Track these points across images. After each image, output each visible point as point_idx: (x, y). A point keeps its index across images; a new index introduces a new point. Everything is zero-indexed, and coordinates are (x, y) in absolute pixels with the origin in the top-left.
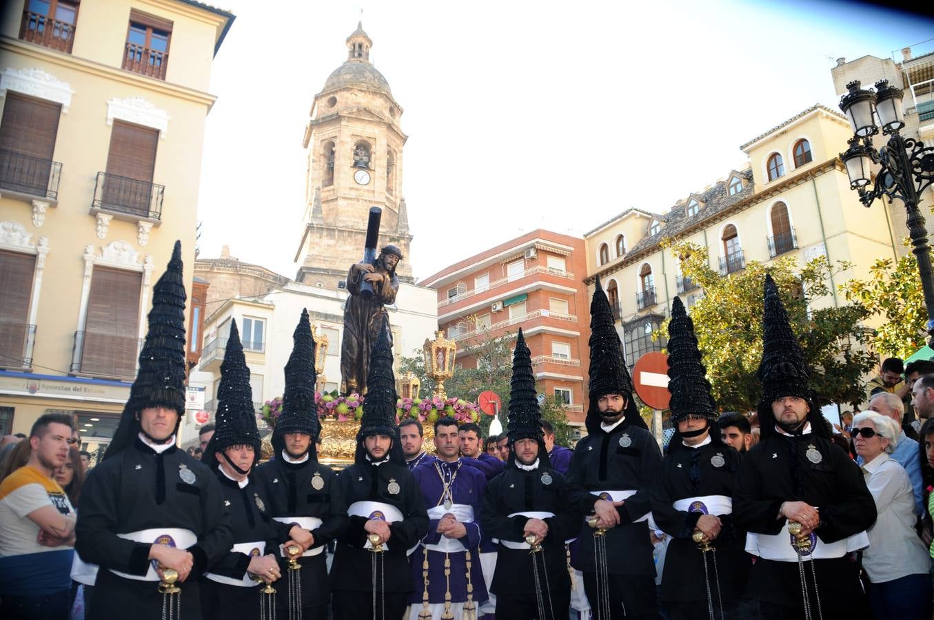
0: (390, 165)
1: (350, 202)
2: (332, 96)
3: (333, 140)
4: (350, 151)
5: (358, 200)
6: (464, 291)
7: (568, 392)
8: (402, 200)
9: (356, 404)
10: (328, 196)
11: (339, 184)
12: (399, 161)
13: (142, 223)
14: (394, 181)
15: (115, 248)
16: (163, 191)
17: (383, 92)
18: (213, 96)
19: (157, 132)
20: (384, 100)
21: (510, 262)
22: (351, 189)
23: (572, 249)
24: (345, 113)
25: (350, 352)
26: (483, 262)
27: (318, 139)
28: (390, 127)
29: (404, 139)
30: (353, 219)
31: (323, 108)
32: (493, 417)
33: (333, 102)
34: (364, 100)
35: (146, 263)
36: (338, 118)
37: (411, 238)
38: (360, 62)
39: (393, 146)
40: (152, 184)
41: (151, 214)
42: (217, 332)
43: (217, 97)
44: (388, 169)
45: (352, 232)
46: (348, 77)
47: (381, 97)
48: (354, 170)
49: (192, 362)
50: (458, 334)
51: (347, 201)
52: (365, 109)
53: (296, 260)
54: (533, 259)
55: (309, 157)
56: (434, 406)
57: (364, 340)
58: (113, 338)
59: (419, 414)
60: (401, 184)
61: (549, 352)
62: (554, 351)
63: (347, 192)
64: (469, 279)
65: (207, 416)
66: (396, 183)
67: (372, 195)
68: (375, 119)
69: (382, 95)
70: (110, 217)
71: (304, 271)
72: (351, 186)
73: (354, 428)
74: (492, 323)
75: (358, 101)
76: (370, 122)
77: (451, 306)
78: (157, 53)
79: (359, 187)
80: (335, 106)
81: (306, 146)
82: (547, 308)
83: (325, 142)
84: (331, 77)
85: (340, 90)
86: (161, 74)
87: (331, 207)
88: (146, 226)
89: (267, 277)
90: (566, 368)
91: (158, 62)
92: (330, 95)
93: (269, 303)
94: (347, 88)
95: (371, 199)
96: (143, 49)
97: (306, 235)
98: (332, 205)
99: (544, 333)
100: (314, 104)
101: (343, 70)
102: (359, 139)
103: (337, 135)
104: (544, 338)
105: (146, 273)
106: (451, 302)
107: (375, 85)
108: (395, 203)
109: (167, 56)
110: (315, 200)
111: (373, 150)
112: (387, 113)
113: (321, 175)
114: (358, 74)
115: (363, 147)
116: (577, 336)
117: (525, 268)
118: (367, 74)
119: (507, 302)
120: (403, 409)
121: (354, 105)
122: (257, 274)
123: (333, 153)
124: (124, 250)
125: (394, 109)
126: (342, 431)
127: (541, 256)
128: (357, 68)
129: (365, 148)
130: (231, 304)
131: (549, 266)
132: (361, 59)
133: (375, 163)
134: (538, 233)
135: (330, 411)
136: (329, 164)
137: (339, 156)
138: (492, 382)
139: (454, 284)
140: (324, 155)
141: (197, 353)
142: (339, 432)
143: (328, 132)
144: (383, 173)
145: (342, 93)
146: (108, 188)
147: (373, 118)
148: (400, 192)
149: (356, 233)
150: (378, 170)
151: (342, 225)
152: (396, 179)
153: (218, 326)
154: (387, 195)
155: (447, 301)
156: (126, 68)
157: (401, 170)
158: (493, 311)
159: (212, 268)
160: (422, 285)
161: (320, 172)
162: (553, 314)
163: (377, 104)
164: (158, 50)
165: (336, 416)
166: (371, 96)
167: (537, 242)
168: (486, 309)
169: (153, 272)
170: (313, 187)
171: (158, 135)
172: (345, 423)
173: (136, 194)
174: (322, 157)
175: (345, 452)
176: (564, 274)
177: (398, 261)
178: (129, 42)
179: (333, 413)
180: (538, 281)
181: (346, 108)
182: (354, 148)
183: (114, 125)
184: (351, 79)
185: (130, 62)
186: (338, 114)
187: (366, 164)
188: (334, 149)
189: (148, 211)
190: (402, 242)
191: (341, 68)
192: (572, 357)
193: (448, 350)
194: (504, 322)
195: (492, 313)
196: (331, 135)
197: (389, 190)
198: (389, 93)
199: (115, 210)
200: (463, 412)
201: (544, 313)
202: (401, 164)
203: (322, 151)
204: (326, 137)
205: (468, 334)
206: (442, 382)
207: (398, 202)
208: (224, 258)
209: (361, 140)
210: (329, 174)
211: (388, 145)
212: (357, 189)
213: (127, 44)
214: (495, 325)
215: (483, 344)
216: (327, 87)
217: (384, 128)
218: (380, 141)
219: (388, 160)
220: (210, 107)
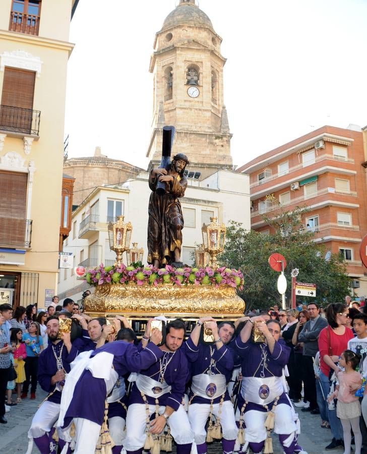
0: (214, 81)
1: (186, 111)
2: (168, 32)
3: (171, 65)
4: (183, 72)
5: (191, 109)
6: (270, 175)
7: (350, 250)
8: (224, 107)
9: (150, 272)
10: (169, 107)
11: (176, 98)
12: (220, 78)
13: (26, 138)
14: (217, 93)
15: (9, 157)
16: (39, 115)
17: (207, 27)
18: (72, 44)
19: (35, 73)
20: (207, 32)
21: (304, 152)
22: (185, 101)
23: (353, 140)
24: (179, 45)
25: (153, 233)
26: (283, 152)
27: (160, 65)
28: (213, 53)
29: (224, 61)
30: (187, 124)
31: (163, 42)
32: (280, 273)
33: (170, 37)
34: (193, 34)
35: (30, 166)
36: (173, 49)
37: (231, 136)
38: (189, 5)
39: (216, 67)
40: (32, 110)
41: (32, 132)
42: (90, 211)
43: (75, 44)
44: (212, 85)
45: (187, 133)
46: (180, 17)
47: (205, 30)
48: (186, 87)
49: (64, 235)
50: (266, 207)
51: (183, 110)
52: (193, 41)
53: (148, 156)
54: (321, 149)
55: (154, 79)
56: (206, 274)
57: (163, 224)
58: (9, 220)
59: (196, 280)
60: (222, 95)
61: (335, 220)
62: (339, 219)
63: (183, 103)
64: (273, 165)
65: (84, 271)
66: (219, 95)
67: (201, 105)
68: (202, 48)
69: (205, 29)
70: (5, 136)
71: (153, 163)
72: (185, 99)
73: (149, 289)
74: (291, 198)
75: (188, 35)
76: (197, 50)
77: (261, 186)
78: (32, 17)
79: (191, 99)
80: (172, 40)
81: (152, 71)
82: (333, 186)
83: (166, 67)
84: (168, 18)
85: (175, 28)
86: (35, 31)
87: (171, 115)
88: (29, 140)
89: (127, 169)
90: (348, 232)
91: (33, 23)
92: (167, 32)
93: (126, 188)
94: (179, 26)
95: (200, 108)
96: (23, 15)
97: (154, 137)
98: (172, 114)
99: (331, 206)
100: (156, 39)
101: (176, 12)
102: (190, 63)
103: (174, 61)
104: (331, 210)
105: (30, 173)
106: (260, 183)
107: (200, 22)
108: (218, 110)
109: (39, 18)
110: (160, 111)
111: (201, 71)
112: (210, 43)
113: (164, 92)
114: (187, 15)
115: (193, 69)
116: (357, 208)
117: (316, 156)
118: (194, 14)
119: (302, 183)
120: (184, 276)
121: (185, 38)
122: (120, 167)
123: (171, 75)
124: (15, 158)
125: (216, 39)
126: (141, 292)
127: (328, 146)
128: (186, 10)
129: (195, 70)
130: (99, 190)
131: (334, 154)
132: (189, 3)
133: (202, 80)
134: (326, 129)
135: (131, 278)
136: (168, 84)
137: (176, 77)
138: (286, 245)
139: (262, 169)
140: (165, 77)
141: (68, 228)
142: (138, 293)
143: (167, 60)
144: (209, 88)
145: (176, 30)
146: (2, 115)
147: (199, 47)
148: (222, 101)
149: (190, 133)
150: (205, 85)
151: (180, 128)
152: (219, 92)
153: (90, 206)
154: (213, 104)
155: (258, 182)
156: (12, 30)
157: (222, 85)
158: (292, 189)
159: (88, 164)
160: (239, 171)
161: (163, 91)
162: (337, 191)
163: (202, 36)
164: (33, 14)
165: (135, 281)
166: (198, 30)
167: (324, 136)
168: (287, 188)
169: (35, 173)
170: (158, 101)
171: (35, 75)
172: (143, 286)
173: (21, 118)
174: (164, 78)
175: (142, 307)
176: (346, 159)
177: (186, 166)
178: (13, 11)
179: (133, 279)
180: (325, 166)
181: (180, 41)
182: (187, 70)
183: (5, 70)
184: (182, 18)
185: (14, 25)
186: (173, 46)
187: (196, 82)
188: (172, 72)
189: (30, 129)
190: (225, 139)
191: (175, 11)
192: (353, 224)
193: (219, 231)
194: (300, 198)
195: (291, 191)
196: (169, 62)
197: (214, 100)
198: (211, 27)
199: (7, 130)
200: (228, 278)
201: (331, 190)
202: (222, 80)
203: (163, 74)
204: (166, 63)
205: (274, 207)
206: (215, 255)
207: (221, 109)
208: (98, 156)
209: (192, 64)
210: (169, 91)
211: (212, 66)
212: (190, 101)
213: (12, 12)
214: (293, 200)
215: (279, 217)
216: (165, 26)
217: (208, 54)
218: (206, 63)
219: (212, 78)
220: (70, 52)
